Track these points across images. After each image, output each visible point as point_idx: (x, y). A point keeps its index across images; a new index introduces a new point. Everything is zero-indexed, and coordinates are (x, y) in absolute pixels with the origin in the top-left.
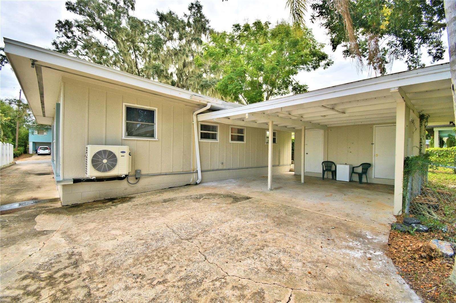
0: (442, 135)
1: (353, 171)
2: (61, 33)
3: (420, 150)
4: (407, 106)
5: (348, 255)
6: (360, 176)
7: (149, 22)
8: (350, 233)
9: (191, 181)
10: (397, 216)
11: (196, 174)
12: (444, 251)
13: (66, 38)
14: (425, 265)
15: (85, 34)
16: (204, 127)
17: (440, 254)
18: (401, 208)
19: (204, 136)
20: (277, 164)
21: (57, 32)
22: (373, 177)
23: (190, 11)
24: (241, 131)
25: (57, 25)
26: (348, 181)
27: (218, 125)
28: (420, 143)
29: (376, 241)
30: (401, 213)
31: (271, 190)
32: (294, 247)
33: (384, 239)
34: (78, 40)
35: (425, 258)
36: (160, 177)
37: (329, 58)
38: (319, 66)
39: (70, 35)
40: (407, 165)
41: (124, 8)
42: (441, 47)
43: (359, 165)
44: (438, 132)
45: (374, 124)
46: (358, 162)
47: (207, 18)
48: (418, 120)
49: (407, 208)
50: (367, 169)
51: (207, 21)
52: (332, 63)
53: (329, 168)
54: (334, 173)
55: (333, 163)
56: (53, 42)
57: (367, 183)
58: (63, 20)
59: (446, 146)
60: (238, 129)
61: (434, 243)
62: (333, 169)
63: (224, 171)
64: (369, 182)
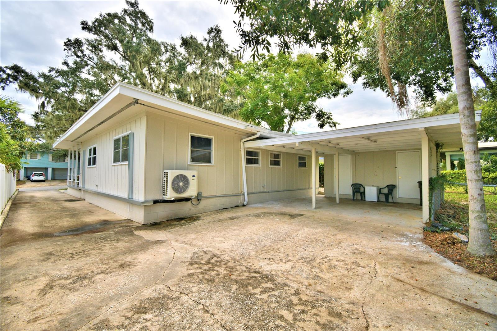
0: (453, 158)
1: (380, 191)
2: (70, 52)
3: (437, 172)
4: (429, 139)
5: (400, 244)
6: (387, 196)
7: (168, 45)
8: (396, 234)
9: (239, 203)
10: (426, 223)
11: (243, 196)
12: (462, 239)
13: (76, 57)
14: (451, 247)
15: (95, 54)
16: (249, 153)
17: (460, 241)
18: (428, 217)
19: (249, 161)
20: (307, 187)
21: (66, 51)
22: (398, 197)
23: (209, 35)
24: (277, 156)
25: (66, 44)
26: (376, 201)
27: (260, 151)
28: (437, 166)
29: (415, 237)
30: (428, 221)
31: (316, 208)
32: (361, 242)
33: (421, 236)
34: (88, 59)
35: (450, 243)
36: (215, 199)
37: (348, 87)
38: (339, 93)
39: (79, 54)
40: (431, 183)
41: (142, 29)
42: (450, 81)
43: (385, 187)
44: (449, 156)
45: (396, 150)
46: (384, 183)
47: (226, 42)
48: (435, 147)
49: (433, 216)
50: (392, 190)
51: (227, 45)
52: (352, 92)
53: (358, 190)
54: (363, 194)
55: (361, 185)
56: (63, 61)
57: (393, 203)
58: (72, 39)
59: (457, 169)
60: (275, 154)
61: (455, 235)
62: (362, 190)
63: (265, 194)
64: (394, 201)
